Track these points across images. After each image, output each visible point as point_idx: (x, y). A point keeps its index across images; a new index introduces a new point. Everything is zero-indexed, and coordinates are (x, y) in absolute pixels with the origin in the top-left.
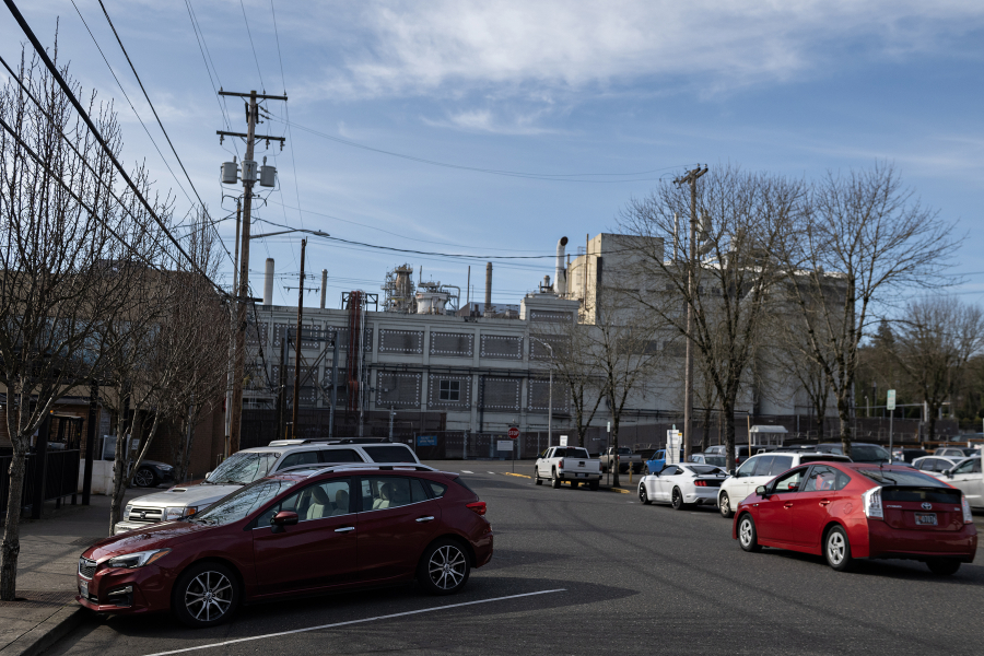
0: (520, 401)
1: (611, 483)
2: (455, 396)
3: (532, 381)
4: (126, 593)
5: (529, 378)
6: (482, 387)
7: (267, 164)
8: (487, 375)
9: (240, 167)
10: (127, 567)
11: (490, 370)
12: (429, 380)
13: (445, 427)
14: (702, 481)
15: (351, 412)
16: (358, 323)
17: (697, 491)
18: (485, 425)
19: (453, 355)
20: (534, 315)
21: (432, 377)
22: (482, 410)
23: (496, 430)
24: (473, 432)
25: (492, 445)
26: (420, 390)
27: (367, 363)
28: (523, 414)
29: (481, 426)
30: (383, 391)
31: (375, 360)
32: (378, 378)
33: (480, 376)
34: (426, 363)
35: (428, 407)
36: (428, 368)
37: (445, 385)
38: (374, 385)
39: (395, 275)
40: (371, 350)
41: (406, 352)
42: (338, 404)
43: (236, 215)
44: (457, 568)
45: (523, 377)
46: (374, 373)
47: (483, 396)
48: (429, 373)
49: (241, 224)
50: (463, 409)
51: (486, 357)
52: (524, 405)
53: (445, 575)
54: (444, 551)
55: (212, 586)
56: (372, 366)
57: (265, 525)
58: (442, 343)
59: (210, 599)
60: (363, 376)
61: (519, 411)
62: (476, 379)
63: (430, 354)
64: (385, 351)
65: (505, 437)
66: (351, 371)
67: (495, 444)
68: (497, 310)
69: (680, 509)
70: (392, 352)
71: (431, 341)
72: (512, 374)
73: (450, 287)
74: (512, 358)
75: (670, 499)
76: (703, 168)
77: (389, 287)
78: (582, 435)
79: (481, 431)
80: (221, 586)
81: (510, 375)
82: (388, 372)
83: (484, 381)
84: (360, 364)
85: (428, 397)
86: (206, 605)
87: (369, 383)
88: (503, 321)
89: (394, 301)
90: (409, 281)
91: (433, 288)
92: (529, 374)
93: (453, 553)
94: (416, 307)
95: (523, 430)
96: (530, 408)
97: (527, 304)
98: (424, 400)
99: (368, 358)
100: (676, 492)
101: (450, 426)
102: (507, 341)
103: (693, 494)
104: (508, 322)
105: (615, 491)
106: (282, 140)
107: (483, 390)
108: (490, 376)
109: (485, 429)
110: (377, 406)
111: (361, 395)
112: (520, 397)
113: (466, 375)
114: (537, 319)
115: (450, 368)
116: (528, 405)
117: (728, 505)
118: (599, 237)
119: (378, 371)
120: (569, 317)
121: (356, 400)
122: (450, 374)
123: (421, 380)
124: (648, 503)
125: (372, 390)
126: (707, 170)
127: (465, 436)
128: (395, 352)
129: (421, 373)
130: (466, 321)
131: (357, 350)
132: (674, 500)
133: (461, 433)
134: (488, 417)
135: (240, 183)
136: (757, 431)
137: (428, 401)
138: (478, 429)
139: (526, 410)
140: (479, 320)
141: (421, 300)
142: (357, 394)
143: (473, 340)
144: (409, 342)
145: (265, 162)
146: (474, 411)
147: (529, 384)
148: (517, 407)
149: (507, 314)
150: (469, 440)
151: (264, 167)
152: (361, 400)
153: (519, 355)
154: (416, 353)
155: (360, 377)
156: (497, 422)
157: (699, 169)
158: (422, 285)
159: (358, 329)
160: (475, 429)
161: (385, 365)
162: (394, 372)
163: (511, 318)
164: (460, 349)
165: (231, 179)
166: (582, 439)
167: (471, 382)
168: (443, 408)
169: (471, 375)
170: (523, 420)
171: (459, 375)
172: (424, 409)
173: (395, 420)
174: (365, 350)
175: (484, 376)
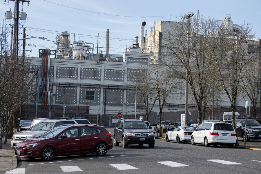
0: (123, 100)
1: (159, 136)
2: (92, 98)
3: (128, 91)
4: (31, 153)
5: (127, 90)
6: (105, 93)
7: (23, 12)
8: (107, 88)
9: (13, 13)
10: (31, 147)
11: (109, 86)
12: (80, 90)
13: (88, 113)
14: (187, 133)
15: (44, 106)
16: (47, 64)
17: (185, 136)
18: (106, 111)
19: (92, 79)
20: (129, 60)
21: (82, 89)
22: (105, 105)
23: (112, 114)
24: (101, 115)
25: (110, 121)
26: (76, 95)
27: (51, 83)
28: (124, 106)
29: (105, 112)
30: (59, 96)
31: (55, 82)
32: (56, 89)
33: (104, 88)
34: (79, 83)
35: (80, 103)
36: (80, 85)
37: (87, 93)
38: (54, 92)
39: (61, 37)
40: (53, 77)
41: (70, 78)
42: (39, 102)
43: (11, 32)
44: (104, 150)
45: (124, 89)
46: (54, 88)
47: (105, 98)
48: (80, 87)
49: (13, 35)
50: (96, 104)
51: (107, 80)
52: (125, 102)
53: (101, 151)
54: (101, 145)
55: (49, 151)
56: (53, 84)
57: (59, 138)
58: (86, 73)
59: (48, 154)
60: (49, 89)
61: (122, 105)
62: (102, 90)
63: (81, 78)
64: (60, 77)
65: (116, 117)
66: (44, 87)
67: (112, 120)
68: (112, 57)
69: (179, 143)
70: (63, 77)
71: (81, 72)
72: (119, 88)
73: (89, 43)
74: (119, 80)
75: (176, 139)
76: (192, 14)
77: (58, 43)
78: (148, 116)
79: (105, 114)
80: (51, 152)
81: (118, 88)
82: (61, 87)
83: (106, 91)
84: (48, 83)
85: (80, 99)
86: (48, 156)
87: (52, 92)
88: (115, 63)
89: (60, 50)
90: (68, 40)
91: (80, 44)
92: (127, 88)
93: (103, 146)
94: (72, 53)
95: (124, 114)
96: (128, 103)
97: (126, 55)
98: (78, 100)
99: (52, 80)
100: (178, 137)
101: (91, 112)
102: (117, 72)
103: (183, 138)
104: (117, 63)
105: (160, 139)
106: (28, 2)
107: (106, 95)
108: (109, 89)
109: (106, 113)
110: (56, 103)
111: (49, 98)
112: (123, 98)
113: (97, 88)
114: (131, 62)
115: (90, 85)
116: (127, 102)
117: (194, 140)
118: (160, 23)
119: (56, 87)
120: (146, 61)
121: (47, 100)
122: (90, 88)
123: (76, 90)
124: (169, 141)
125: (54, 95)
126: (193, 15)
127: (98, 117)
128: (64, 77)
129: (77, 87)
130: (98, 63)
131: (46, 76)
132: (177, 140)
133: (96, 115)
134: (108, 108)
135: (13, 19)
136: (226, 114)
137: (80, 100)
138: (103, 113)
139: (126, 105)
140: (103, 62)
141: (75, 50)
142: (47, 97)
143: (101, 72)
144: (71, 73)
145: (22, 11)
146: (102, 105)
147: (127, 92)
148: (121, 103)
149: (117, 59)
150: (99, 118)
151: (22, 13)
152: (49, 100)
153: (122, 79)
154: (75, 78)
155: (48, 89)
156: (112, 110)
157: (190, 14)
158: (75, 42)
159: (47, 67)
160: (102, 113)
161: (59, 84)
162: (64, 87)
163: (119, 61)
164: (95, 76)
165: (9, 18)
166: (148, 118)
167: (100, 91)
168: (87, 103)
169: (100, 88)
170: (124, 109)
171: (94, 88)
172: (78, 104)
173: (65, 109)
174: (50, 77)
175: (106, 89)
